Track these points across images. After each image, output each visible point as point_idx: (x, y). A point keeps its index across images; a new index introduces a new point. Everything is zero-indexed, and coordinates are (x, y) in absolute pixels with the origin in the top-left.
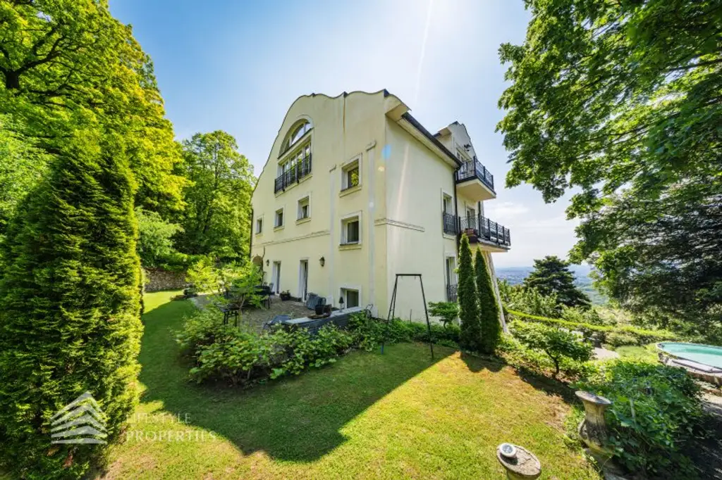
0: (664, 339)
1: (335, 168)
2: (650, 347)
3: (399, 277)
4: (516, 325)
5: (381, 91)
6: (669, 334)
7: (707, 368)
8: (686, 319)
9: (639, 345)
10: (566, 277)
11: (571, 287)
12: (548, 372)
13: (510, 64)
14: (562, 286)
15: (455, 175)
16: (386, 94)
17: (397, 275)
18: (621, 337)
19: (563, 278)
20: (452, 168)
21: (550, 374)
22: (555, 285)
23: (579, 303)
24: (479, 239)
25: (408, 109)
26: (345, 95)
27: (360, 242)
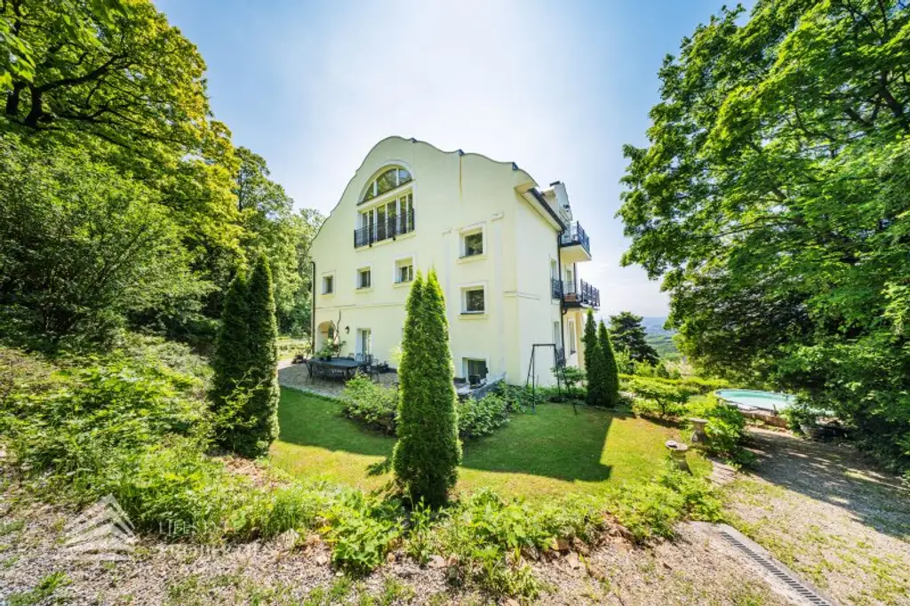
0: (720, 387)
1: (450, 232)
2: (710, 395)
3: (536, 347)
4: (636, 383)
5: (508, 163)
6: (724, 382)
7: (748, 408)
8: (737, 370)
9: (701, 393)
10: (639, 333)
11: (643, 342)
12: (657, 414)
13: (630, 160)
14: (634, 342)
15: (559, 238)
16: (515, 167)
17: (534, 345)
18: (688, 388)
19: (636, 335)
20: (557, 231)
21: (658, 417)
22: (628, 341)
23: (648, 358)
24: (581, 304)
25: (537, 185)
26: (462, 153)
27: (486, 311)
